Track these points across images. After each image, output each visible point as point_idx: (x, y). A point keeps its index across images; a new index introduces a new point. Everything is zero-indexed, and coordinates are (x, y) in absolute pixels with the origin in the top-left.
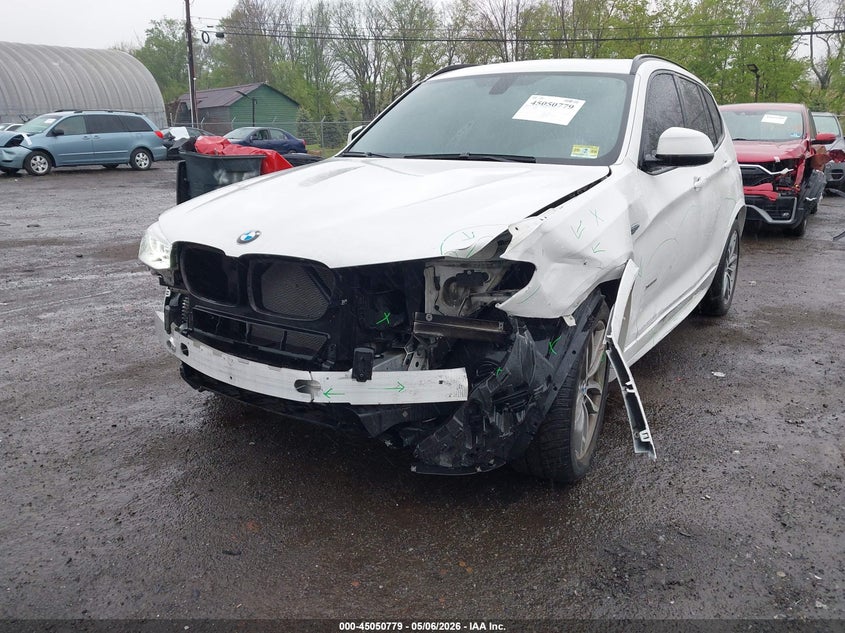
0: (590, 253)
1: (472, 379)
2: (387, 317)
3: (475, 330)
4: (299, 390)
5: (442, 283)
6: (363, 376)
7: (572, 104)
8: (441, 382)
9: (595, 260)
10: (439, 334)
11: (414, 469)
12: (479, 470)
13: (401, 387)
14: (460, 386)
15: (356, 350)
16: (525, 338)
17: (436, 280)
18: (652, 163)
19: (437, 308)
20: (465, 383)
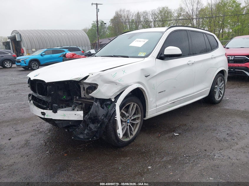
0: (118, 82)
1: (85, 114)
2: (65, 97)
3: (88, 101)
4: (42, 115)
5: (85, 89)
6: (55, 112)
7: (144, 41)
8: (75, 115)
9: (119, 83)
10: (80, 102)
11: (73, 138)
12: (90, 139)
13: (64, 115)
14: (81, 116)
15: (53, 105)
16: (96, 104)
17: (84, 88)
18: (162, 57)
19: (85, 95)
20: (82, 115)
